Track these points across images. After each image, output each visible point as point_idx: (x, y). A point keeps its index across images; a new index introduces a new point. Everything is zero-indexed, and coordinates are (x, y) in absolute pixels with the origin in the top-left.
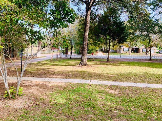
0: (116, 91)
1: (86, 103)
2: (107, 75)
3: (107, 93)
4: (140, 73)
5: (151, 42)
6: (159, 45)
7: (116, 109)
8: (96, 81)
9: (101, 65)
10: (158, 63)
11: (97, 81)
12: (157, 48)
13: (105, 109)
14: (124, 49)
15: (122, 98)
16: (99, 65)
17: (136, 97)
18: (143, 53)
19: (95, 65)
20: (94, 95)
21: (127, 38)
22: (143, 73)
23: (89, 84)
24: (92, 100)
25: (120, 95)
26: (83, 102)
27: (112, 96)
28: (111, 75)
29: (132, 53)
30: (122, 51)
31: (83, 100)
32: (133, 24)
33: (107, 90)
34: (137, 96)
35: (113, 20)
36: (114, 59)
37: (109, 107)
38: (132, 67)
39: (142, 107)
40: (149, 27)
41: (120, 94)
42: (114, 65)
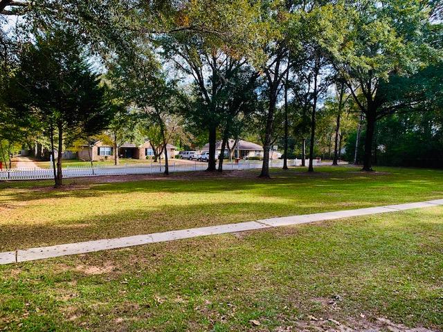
0: (105, 264)
1: (20, 325)
2: (65, 226)
3: (80, 277)
4: (151, 209)
5: (164, 132)
6: (179, 141)
7: (118, 314)
8: (37, 250)
9: (38, 198)
10: (182, 179)
11: (42, 248)
12: (176, 148)
13: (90, 323)
14: (99, 148)
15: (126, 280)
16: (30, 199)
17: (158, 269)
18: (147, 158)
19: (17, 200)
20: (42, 294)
21: (110, 120)
22: (159, 207)
23: (13, 264)
24: (38, 310)
25: (118, 272)
26: (8, 324)
27: (97, 283)
28: (80, 225)
29: (122, 160)
30: (94, 156)
31: (4, 319)
32: (122, 84)
33: (79, 268)
34: (160, 265)
35: (67, 67)
36: (76, 177)
37: (99, 314)
38: (128, 195)
39: (177, 288)
40: (158, 97)
41: (118, 270)
42: (78, 195)
